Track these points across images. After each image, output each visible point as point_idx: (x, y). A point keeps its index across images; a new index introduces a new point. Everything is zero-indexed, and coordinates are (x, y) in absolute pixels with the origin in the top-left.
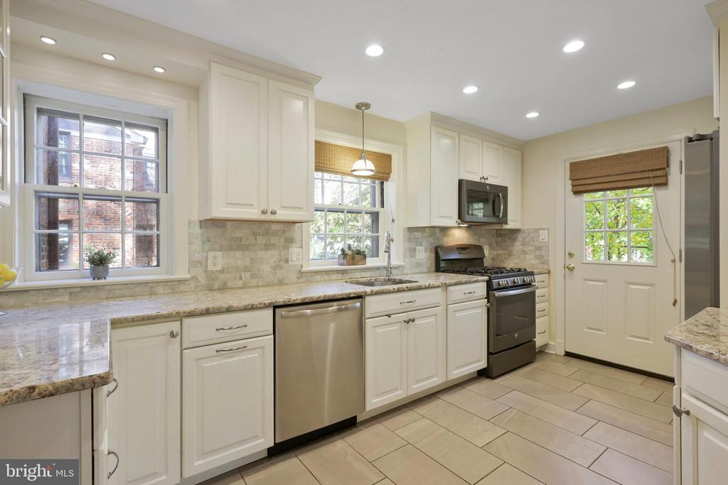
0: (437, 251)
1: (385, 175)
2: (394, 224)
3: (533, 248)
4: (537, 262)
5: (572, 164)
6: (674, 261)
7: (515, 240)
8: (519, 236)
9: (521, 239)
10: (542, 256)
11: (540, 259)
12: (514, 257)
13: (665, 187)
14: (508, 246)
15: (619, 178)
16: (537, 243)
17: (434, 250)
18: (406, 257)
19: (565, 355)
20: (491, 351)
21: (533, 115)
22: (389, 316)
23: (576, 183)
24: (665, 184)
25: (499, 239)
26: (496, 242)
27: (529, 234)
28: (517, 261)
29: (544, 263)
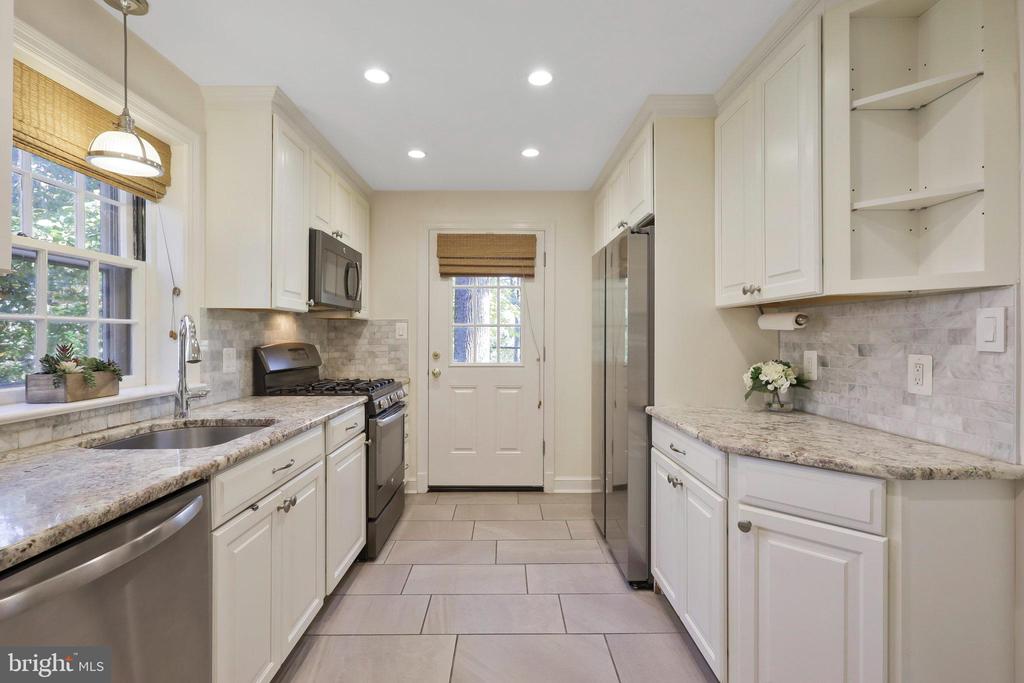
0: (257, 357)
1: (156, 188)
2: (178, 300)
3: (386, 349)
4: (391, 368)
5: (440, 237)
6: (539, 360)
7: (359, 336)
8: (365, 331)
9: (368, 335)
10: (398, 359)
11: (396, 363)
12: (357, 362)
13: (531, 279)
14: (347, 346)
15: (492, 262)
16: (391, 341)
17: (250, 354)
18: (205, 371)
19: (429, 491)
20: (371, 516)
21: (417, 154)
22: (253, 507)
23: (445, 261)
24: (532, 276)
25: (332, 335)
26: (328, 339)
27: (380, 327)
28: (362, 368)
29: (401, 369)
